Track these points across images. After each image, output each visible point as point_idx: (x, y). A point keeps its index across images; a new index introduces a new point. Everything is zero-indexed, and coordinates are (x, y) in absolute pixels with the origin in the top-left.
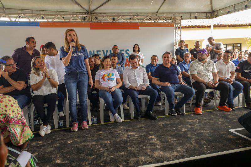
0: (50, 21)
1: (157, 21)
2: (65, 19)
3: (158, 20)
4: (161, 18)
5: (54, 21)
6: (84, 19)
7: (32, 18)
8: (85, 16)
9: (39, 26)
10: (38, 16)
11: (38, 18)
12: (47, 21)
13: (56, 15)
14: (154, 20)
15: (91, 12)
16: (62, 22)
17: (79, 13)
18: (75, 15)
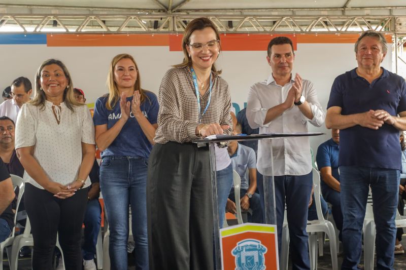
0: (72, 30)
1: (344, 30)
2: (107, 26)
3: (348, 25)
4: (355, 21)
5: (83, 30)
6: (156, 25)
7: (30, 24)
8: (157, 16)
9: (46, 43)
10: (44, 18)
11: (43, 24)
12: (64, 30)
13: (87, 16)
14: (336, 25)
15: (173, 8)
16: (101, 33)
17: (144, 10)
18: (133, 15)
